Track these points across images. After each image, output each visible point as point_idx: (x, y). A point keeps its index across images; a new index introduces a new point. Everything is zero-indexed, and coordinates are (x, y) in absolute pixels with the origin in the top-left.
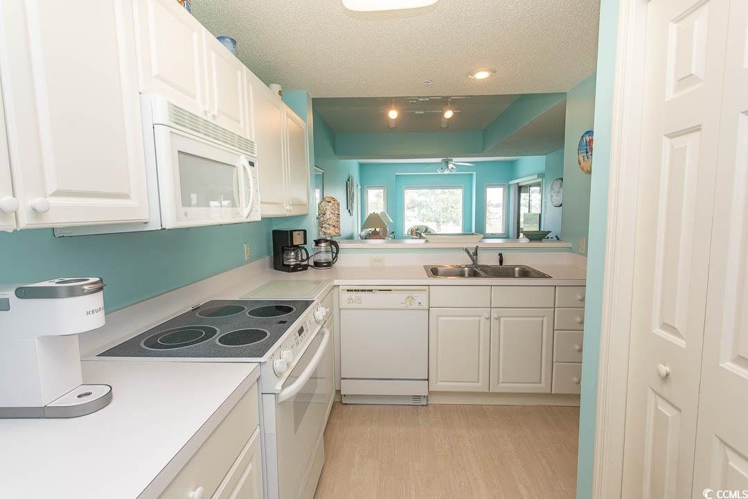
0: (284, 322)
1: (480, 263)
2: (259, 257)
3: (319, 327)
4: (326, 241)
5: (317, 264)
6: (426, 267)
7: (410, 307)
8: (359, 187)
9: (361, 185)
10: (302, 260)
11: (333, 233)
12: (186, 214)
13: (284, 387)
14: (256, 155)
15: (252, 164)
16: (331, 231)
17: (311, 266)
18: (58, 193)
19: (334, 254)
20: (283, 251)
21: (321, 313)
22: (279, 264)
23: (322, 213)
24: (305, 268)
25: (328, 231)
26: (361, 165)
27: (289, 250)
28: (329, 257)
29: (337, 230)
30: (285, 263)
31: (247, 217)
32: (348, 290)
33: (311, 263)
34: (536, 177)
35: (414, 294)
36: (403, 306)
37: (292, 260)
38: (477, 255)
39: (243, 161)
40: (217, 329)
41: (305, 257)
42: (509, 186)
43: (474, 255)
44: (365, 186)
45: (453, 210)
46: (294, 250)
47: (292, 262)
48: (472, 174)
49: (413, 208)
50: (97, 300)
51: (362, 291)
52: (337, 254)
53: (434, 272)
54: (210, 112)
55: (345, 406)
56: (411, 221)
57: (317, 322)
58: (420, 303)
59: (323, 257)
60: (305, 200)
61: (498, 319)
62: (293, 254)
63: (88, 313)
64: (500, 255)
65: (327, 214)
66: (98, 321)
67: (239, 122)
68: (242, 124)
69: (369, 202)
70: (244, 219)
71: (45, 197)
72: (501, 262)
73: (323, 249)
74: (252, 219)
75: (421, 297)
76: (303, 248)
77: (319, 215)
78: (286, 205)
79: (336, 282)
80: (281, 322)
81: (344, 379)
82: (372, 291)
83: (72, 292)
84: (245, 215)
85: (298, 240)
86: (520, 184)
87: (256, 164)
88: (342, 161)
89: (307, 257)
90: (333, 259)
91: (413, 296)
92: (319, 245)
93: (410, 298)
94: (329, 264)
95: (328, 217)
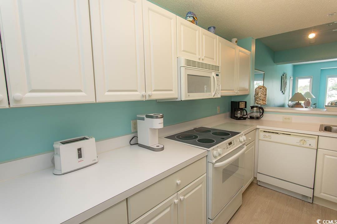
0: (223, 139)
2: (224, 112)
3: (241, 144)
4: (257, 107)
5: (252, 118)
7: (303, 146)
8: (292, 78)
9: (293, 77)
10: (244, 115)
11: (262, 103)
12: (189, 96)
13: (216, 162)
14: (220, 71)
15: (217, 75)
16: (261, 102)
17: (249, 118)
18: (155, 90)
19: (261, 114)
20: (235, 110)
21: (243, 138)
22: (233, 116)
23: (257, 94)
24: (245, 119)
25: (259, 102)
26: (294, 66)
27: (237, 110)
28: (258, 115)
29: (264, 102)
30: (236, 116)
31: (214, 96)
32: (264, 131)
33: (249, 117)
35: (306, 139)
36: (298, 144)
37: (239, 115)
39: (214, 74)
40: (199, 136)
41: (245, 114)
44: (296, 78)
46: (240, 110)
50: (161, 120)
51: (272, 132)
52: (263, 113)
54: (201, 58)
55: (260, 187)
57: (241, 142)
58: (310, 145)
59: (255, 114)
60: (247, 87)
62: (239, 112)
63: (159, 124)
65: (260, 93)
66: (161, 126)
67: (214, 59)
68: (215, 60)
69: (299, 86)
70: (212, 97)
71: (152, 92)
73: (255, 111)
74: (216, 97)
76: (245, 110)
77: (255, 94)
78: (236, 90)
79: (258, 127)
80: (222, 138)
81: (259, 173)
82: (278, 133)
83: (157, 117)
84: (213, 96)
85: (242, 106)
87: (220, 75)
88: (279, 66)
89: (247, 114)
90: (260, 116)
91: (306, 140)
92: (253, 109)
93: (303, 141)
94: (258, 118)
95: (260, 96)
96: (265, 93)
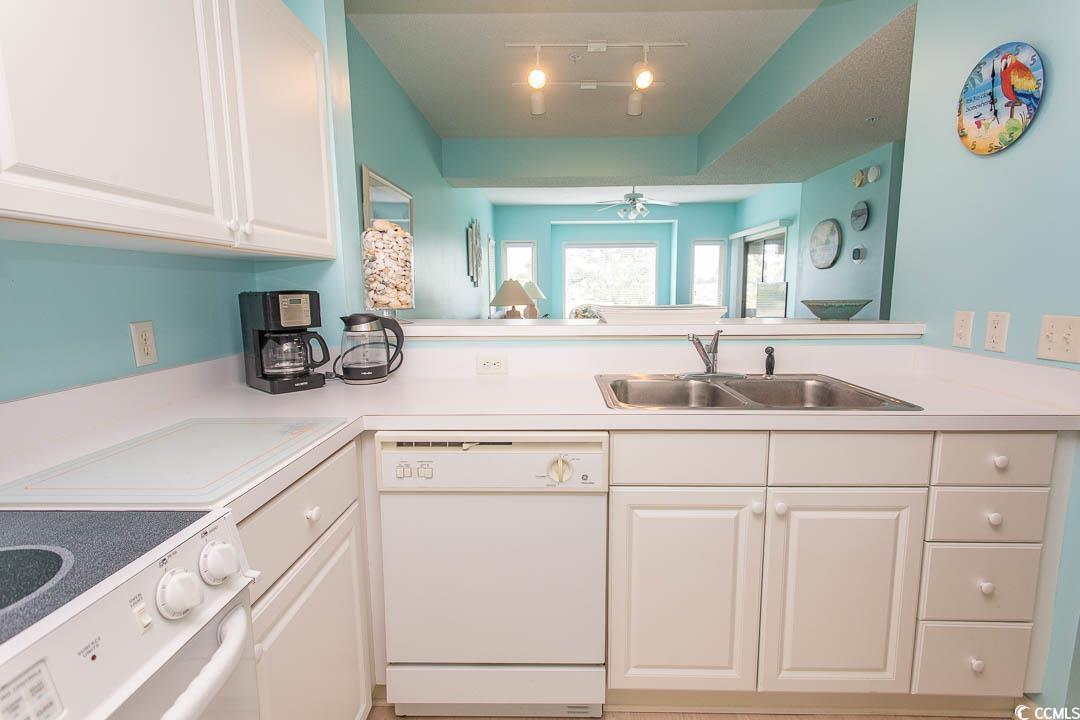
1: (721, 369)
4: (371, 318)
5: (351, 374)
6: (600, 379)
7: (560, 487)
8: (493, 242)
9: (495, 240)
10: (313, 364)
11: (395, 304)
16: (391, 298)
17: (341, 377)
19: (392, 351)
20: (264, 342)
22: (256, 374)
23: (368, 258)
24: (319, 382)
25: (383, 299)
27: (273, 340)
28: (381, 357)
29: (403, 297)
30: (267, 371)
32: (400, 444)
34: (778, 224)
35: (571, 454)
36: (542, 485)
37: (287, 363)
38: (715, 351)
41: (318, 356)
42: (730, 243)
43: (708, 350)
44: (502, 242)
45: (638, 284)
46: (289, 340)
47: (287, 368)
48: (671, 224)
49: (580, 280)
51: (435, 444)
52: (399, 347)
53: (621, 391)
56: (574, 297)
58: (585, 477)
59: (366, 357)
61: (784, 516)
62: (286, 347)
64: (770, 351)
65: (380, 256)
72: (770, 366)
73: (364, 338)
75: (590, 462)
76: (314, 334)
81: (395, 664)
82: (460, 444)
85: (293, 314)
86: (749, 239)
88: (457, 192)
89: (327, 358)
90: (390, 362)
91: (567, 459)
92: (354, 327)
93: (560, 463)
94: (378, 373)
95: (381, 266)
96: (402, 255)
